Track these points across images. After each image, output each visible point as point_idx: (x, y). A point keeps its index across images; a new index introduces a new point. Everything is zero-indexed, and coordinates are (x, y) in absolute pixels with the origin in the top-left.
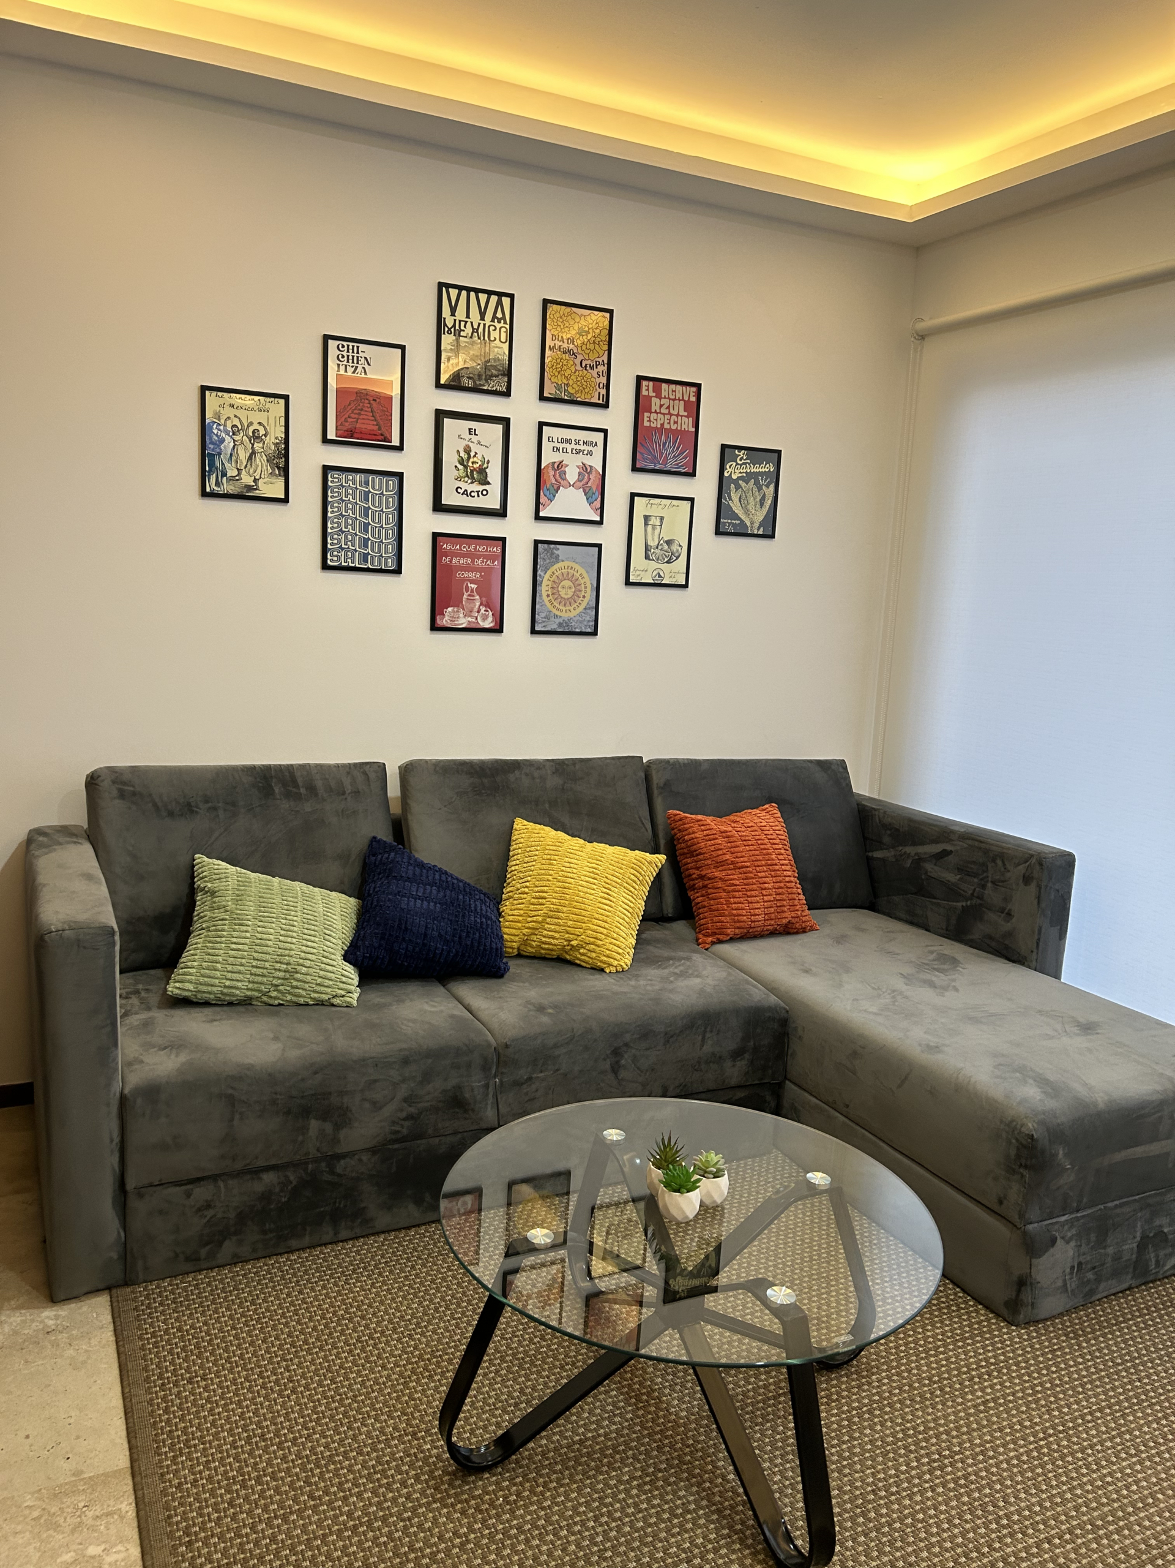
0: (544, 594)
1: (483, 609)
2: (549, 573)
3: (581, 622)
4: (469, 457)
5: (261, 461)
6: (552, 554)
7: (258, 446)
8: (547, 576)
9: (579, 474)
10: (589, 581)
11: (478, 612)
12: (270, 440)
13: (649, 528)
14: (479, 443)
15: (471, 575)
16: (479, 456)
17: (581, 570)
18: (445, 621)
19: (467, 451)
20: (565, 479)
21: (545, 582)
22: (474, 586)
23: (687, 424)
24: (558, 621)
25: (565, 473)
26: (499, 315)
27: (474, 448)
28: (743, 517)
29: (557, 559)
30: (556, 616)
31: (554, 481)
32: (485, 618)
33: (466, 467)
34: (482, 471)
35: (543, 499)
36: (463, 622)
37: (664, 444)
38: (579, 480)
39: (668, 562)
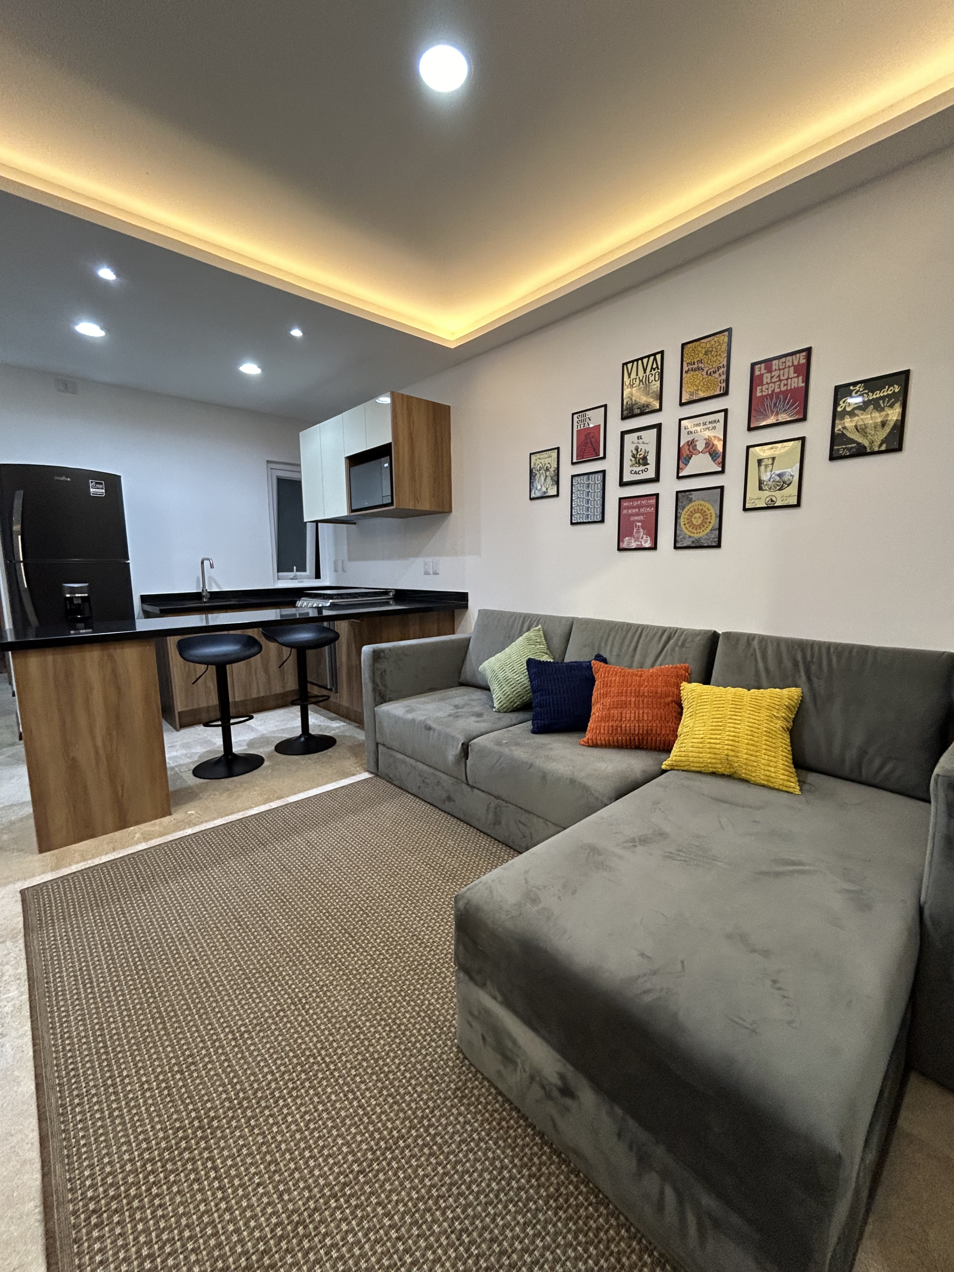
0: (682, 524)
1: (645, 536)
2: (686, 510)
3: (708, 539)
4: (638, 452)
5: (549, 479)
6: (688, 498)
7: (548, 473)
8: (684, 513)
9: (706, 444)
10: (713, 511)
11: (642, 538)
12: (552, 470)
13: (762, 468)
14: (643, 443)
15: (636, 518)
16: (643, 450)
17: (708, 505)
18: (624, 545)
19: (637, 449)
20: (696, 449)
21: (683, 516)
22: (640, 524)
23: (799, 382)
24: (691, 540)
25: (696, 445)
26: (655, 366)
27: (640, 447)
28: (860, 440)
29: (691, 501)
30: (690, 537)
31: (688, 452)
32: (646, 542)
33: (635, 458)
34: (645, 458)
35: (681, 465)
36: (634, 545)
37: (775, 404)
38: (706, 448)
39: (779, 490)
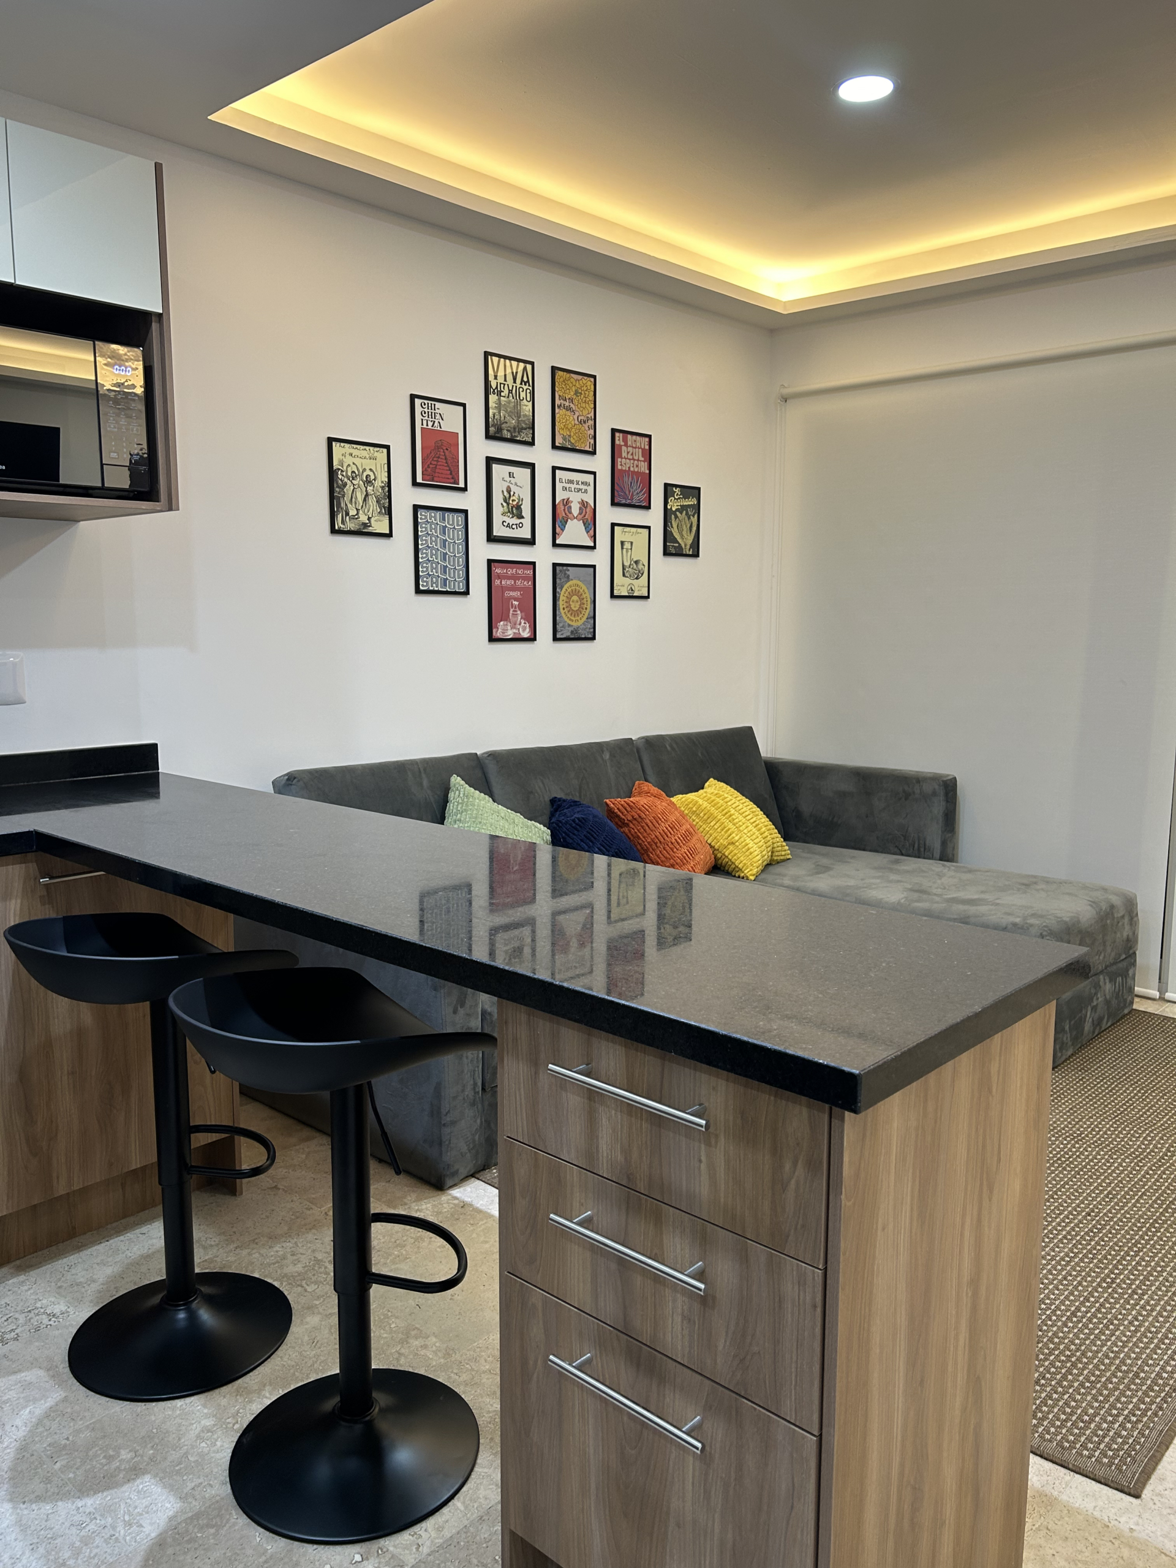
0: (561, 607)
1: (523, 621)
2: (564, 590)
3: (585, 629)
5: (372, 501)
6: (565, 574)
7: (370, 489)
8: (562, 593)
9: (580, 508)
10: (588, 596)
11: (520, 624)
12: (378, 484)
13: (625, 550)
15: (512, 594)
17: (584, 587)
18: (498, 634)
19: (509, 491)
20: (571, 513)
21: (562, 598)
22: (516, 603)
23: (643, 467)
24: (571, 629)
25: (570, 507)
26: (525, 379)
27: (513, 488)
28: (680, 541)
29: (568, 578)
30: (569, 625)
31: (564, 515)
32: (524, 630)
35: (558, 530)
36: (510, 634)
37: (631, 483)
38: (580, 514)
39: (637, 578)
